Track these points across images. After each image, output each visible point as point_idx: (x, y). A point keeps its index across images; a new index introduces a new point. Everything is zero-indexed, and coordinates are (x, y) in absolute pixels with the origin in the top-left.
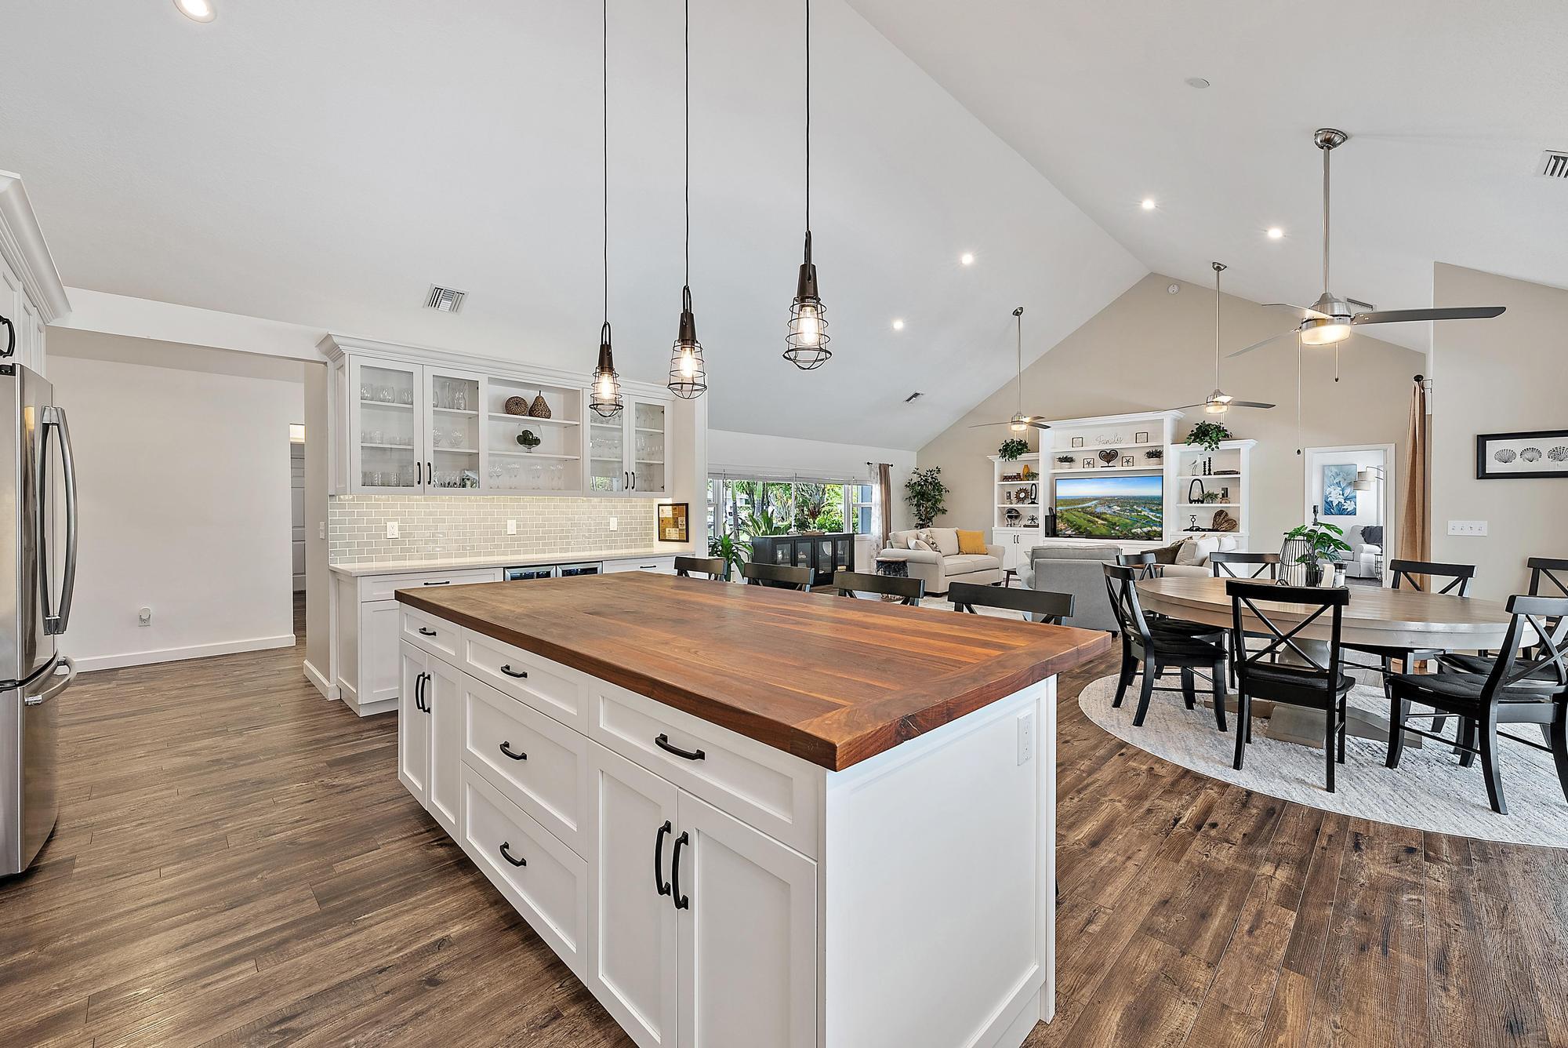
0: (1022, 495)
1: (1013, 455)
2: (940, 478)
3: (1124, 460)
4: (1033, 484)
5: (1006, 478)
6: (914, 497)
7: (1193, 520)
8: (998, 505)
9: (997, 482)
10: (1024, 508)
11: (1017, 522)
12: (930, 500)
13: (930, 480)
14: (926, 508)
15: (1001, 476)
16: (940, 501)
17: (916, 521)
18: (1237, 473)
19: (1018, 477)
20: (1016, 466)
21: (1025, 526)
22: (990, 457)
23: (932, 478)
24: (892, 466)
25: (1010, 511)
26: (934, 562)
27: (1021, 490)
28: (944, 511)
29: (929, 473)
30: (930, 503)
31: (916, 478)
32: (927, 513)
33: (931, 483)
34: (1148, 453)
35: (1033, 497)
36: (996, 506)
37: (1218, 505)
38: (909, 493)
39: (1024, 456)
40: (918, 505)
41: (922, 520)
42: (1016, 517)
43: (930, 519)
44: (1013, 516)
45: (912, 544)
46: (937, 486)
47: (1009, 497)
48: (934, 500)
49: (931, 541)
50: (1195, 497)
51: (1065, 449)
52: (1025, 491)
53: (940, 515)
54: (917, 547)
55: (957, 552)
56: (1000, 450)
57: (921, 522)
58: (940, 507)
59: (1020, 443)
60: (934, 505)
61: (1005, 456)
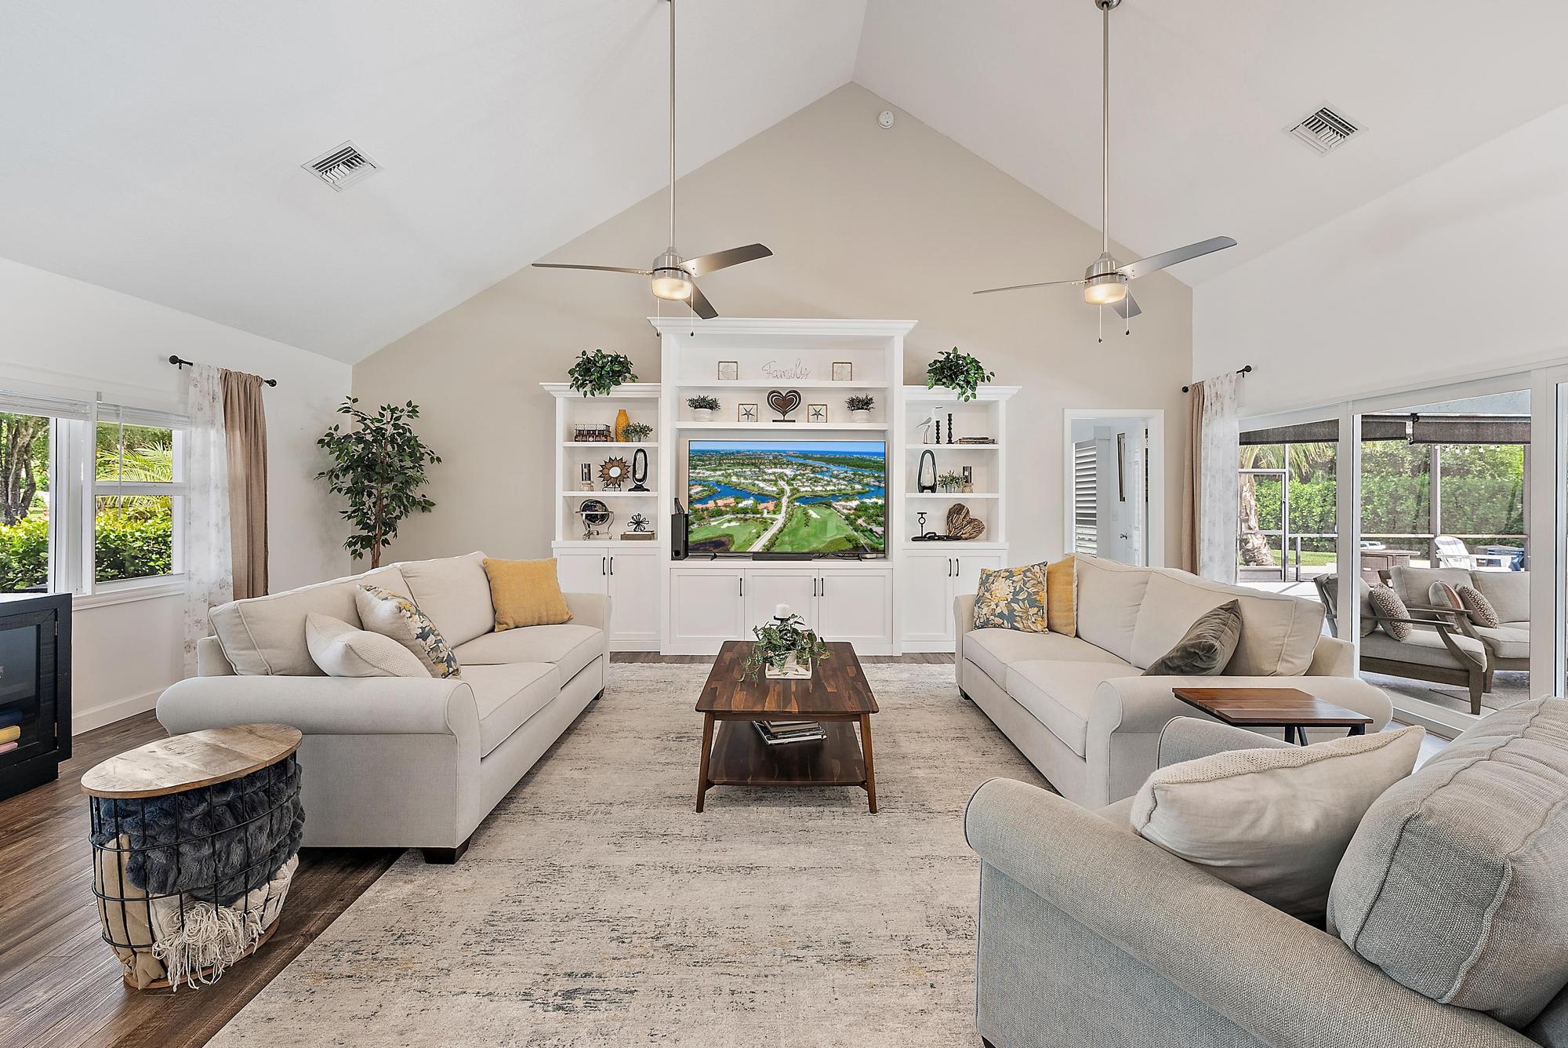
0: (615, 472)
1: (600, 385)
2: (416, 428)
3: (812, 412)
4: (639, 450)
5: (582, 435)
6: (345, 470)
7: (922, 521)
8: (566, 492)
9: (561, 443)
10: (620, 499)
11: (602, 528)
12: (391, 480)
13: (390, 430)
14: (380, 498)
15: (570, 433)
16: (417, 481)
17: (351, 529)
18: (993, 442)
19: (603, 435)
20: (601, 412)
21: (625, 537)
22: (548, 386)
23: (396, 426)
24: (272, 383)
25: (589, 505)
26: (440, 727)
27: (612, 462)
28: (426, 506)
29: (388, 414)
30: (390, 486)
31: (349, 425)
32: (382, 510)
33: (393, 441)
34: (853, 400)
35: (639, 476)
36: (561, 493)
37: (955, 496)
38: (329, 460)
39: (624, 390)
40: (355, 491)
41: (366, 526)
42: (603, 518)
43: (390, 525)
44: (595, 514)
45: (327, 650)
46: (410, 447)
47: (587, 476)
48: (401, 478)
49: (416, 625)
50: (927, 481)
51: (704, 382)
52: (621, 463)
53: (416, 517)
54: (354, 663)
55: (488, 625)
56: (571, 372)
57: (365, 533)
58: (418, 496)
59: (615, 359)
60: (401, 490)
61: (583, 385)
